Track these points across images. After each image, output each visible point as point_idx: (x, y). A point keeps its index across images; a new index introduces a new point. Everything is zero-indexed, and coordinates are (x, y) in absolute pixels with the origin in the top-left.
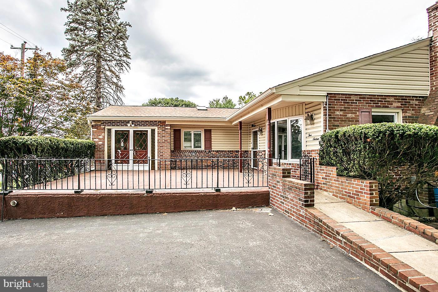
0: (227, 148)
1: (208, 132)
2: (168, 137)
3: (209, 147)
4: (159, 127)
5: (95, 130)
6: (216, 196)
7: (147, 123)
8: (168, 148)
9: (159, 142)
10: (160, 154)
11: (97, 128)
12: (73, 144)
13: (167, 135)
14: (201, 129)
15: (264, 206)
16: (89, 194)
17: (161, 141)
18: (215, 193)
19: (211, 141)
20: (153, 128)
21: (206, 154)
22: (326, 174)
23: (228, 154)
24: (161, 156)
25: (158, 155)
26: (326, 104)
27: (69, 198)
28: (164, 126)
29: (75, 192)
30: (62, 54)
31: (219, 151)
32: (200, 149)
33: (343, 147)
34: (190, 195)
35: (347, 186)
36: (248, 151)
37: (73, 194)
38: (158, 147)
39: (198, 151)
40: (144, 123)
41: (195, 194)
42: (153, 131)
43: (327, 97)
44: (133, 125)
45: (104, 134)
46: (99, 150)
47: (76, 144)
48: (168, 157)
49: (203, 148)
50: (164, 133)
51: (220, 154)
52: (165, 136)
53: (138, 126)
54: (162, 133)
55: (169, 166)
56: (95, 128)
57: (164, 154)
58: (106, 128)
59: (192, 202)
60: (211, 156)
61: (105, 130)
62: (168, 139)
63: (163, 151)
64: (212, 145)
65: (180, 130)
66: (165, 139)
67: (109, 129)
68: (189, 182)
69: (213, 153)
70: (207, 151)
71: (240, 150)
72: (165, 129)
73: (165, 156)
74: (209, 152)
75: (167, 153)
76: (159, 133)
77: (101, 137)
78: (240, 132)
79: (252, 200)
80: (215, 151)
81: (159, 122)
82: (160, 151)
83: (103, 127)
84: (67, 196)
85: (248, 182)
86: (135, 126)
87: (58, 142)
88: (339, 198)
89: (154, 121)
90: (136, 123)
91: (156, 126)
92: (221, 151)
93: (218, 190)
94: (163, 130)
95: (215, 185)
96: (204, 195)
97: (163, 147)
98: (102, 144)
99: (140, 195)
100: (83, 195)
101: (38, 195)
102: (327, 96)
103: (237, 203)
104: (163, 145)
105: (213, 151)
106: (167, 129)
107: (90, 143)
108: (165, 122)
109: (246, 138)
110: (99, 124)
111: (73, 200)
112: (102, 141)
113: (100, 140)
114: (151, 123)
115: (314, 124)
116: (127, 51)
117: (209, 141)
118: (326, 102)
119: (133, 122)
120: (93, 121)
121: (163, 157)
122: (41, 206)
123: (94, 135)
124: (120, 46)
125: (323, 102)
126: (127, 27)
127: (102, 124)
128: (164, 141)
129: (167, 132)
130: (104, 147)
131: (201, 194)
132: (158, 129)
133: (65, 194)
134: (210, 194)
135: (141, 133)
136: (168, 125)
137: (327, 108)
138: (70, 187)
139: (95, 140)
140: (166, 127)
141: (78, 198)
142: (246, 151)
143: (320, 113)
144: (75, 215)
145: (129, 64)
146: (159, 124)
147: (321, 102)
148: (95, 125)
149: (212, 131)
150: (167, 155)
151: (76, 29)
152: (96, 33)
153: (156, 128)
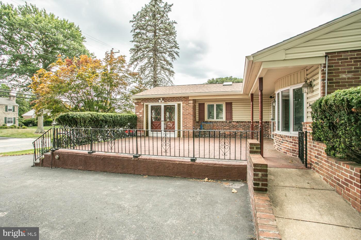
0: (248, 119)
1: (229, 105)
2: (191, 110)
3: (230, 118)
4: (184, 102)
5: (137, 106)
6: (190, 166)
7: (174, 99)
8: (191, 119)
9: (184, 114)
10: (185, 124)
11: (138, 105)
12: (112, 117)
13: (190, 108)
14: (223, 102)
15: (240, 181)
16: (96, 155)
17: (185, 113)
18: (189, 163)
19: (232, 113)
20: (179, 103)
21: (227, 124)
22: (318, 152)
23: (248, 124)
24: (185, 127)
25: (183, 125)
26: (325, 67)
27: (84, 156)
28: (188, 101)
29: (89, 153)
30: (130, 53)
31: (239, 122)
32: (222, 120)
33: (329, 120)
34: (167, 162)
35: (336, 170)
36: (269, 122)
37: (87, 154)
38: (183, 118)
39: (219, 122)
40: (171, 99)
41: (172, 162)
42: (179, 105)
43: (326, 58)
44: (163, 101)
45: (143, 109)
46: (139, 121)
47: (115, 117)
48: (191, 127)
49: (224, 119)
50: (188, 107)
51: (240, 124)
52: (188, 110)
53: (167, 102)
54: (186, 107)
55: (192, 134)
56: (137, 105)
57: (187, 124)
58: (145, 104)
59: (169, 168)
60: (232, 126)
61: (143, 105)
62: (191, 112)
63: (187, 122)
64: (233, 116)
65: (204, 103)
66: (188, 112)
67: (147, 105)
68: (168, 151)
69: (234, 123)
70: (228, 121)
71: (252, 121)
72: (188, 103)
73: (189, 125)
74: (230, 122)
75: (190, 123)
76: (184, 107)
77: (141, 111)
78: (251, 104)
79: (227, 173)
80: (235, 122)
81: (184, 98)
82: (184, 122)
83: (143, 103)
84: (84, 155)
85: (224, 154)
86: (165, 102)
87: (97, 116)
88: (329, 183)
89: (180, 97)
90: (166, 99)
91: (181, 101)
92: (241, 122)
93: (193, 160)
94: (187, 105)
95: (191, 155)
96: (179, 163)
97: (187, 118)
98: (142, 117)
99: (129, 158)
100: (93, 155)
101: (69, 153)
102: (326, 56)
103: (211, 174)
104: (187, 117)
105: (234, 122)
106: (190, 103)
107: (131, 116)
108: (188, 97)
109: (268, 109)
110: (140, 101)
111: (87, 158)
112: (142, 114)
113: (141, 113)
114: (177, 99)
115: (313, 91)
116: (176, 43)
117: (230, 113)
118: (325, 64)
119: (164, 99)
120: (136, 99)
121: (187, 127)
122: (70, 161)
123: (137, 110)
124: (171, 41)
125: (321, 65)
126: (174, 24)
127: (142, 101)
128: (188, 113)
129: (190, 106)
130: (143, 119)
131: (177, 162)
132: (183, 104)
133: (83, 154)
134: (185, 163)
135: (170, 107)
136: (191, 100)
137: (326, 71)
138: (87, 149)
139: (137, 113)
140: (190, 102)
141: (90, 157)
142: (266, 122)
143: (318, 78)
144: (88, 170)
145: (178, 53)
146: (184, 100)
147: (319, 65)
148: (137, 102)
149: (233, 103)
150: (190, 125)
151: (139, 33)
152: (153, 34)
153: (181, 103)
